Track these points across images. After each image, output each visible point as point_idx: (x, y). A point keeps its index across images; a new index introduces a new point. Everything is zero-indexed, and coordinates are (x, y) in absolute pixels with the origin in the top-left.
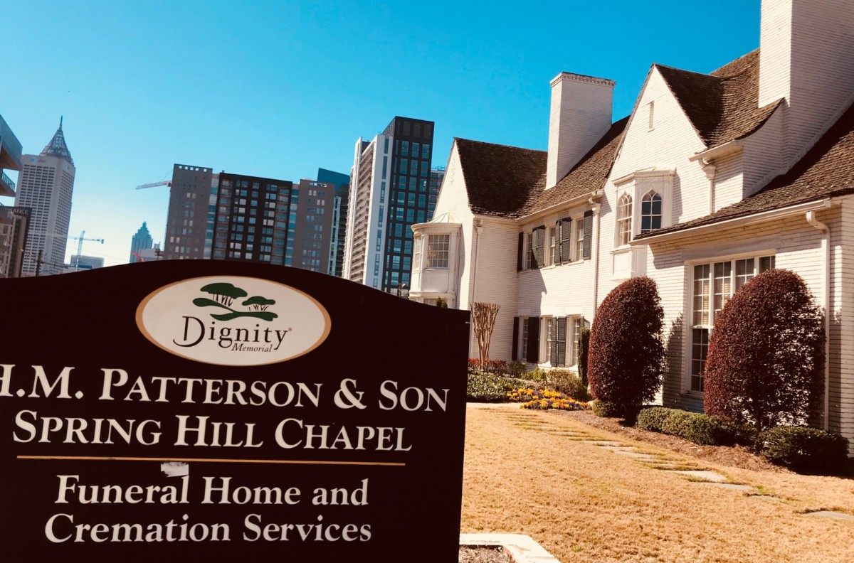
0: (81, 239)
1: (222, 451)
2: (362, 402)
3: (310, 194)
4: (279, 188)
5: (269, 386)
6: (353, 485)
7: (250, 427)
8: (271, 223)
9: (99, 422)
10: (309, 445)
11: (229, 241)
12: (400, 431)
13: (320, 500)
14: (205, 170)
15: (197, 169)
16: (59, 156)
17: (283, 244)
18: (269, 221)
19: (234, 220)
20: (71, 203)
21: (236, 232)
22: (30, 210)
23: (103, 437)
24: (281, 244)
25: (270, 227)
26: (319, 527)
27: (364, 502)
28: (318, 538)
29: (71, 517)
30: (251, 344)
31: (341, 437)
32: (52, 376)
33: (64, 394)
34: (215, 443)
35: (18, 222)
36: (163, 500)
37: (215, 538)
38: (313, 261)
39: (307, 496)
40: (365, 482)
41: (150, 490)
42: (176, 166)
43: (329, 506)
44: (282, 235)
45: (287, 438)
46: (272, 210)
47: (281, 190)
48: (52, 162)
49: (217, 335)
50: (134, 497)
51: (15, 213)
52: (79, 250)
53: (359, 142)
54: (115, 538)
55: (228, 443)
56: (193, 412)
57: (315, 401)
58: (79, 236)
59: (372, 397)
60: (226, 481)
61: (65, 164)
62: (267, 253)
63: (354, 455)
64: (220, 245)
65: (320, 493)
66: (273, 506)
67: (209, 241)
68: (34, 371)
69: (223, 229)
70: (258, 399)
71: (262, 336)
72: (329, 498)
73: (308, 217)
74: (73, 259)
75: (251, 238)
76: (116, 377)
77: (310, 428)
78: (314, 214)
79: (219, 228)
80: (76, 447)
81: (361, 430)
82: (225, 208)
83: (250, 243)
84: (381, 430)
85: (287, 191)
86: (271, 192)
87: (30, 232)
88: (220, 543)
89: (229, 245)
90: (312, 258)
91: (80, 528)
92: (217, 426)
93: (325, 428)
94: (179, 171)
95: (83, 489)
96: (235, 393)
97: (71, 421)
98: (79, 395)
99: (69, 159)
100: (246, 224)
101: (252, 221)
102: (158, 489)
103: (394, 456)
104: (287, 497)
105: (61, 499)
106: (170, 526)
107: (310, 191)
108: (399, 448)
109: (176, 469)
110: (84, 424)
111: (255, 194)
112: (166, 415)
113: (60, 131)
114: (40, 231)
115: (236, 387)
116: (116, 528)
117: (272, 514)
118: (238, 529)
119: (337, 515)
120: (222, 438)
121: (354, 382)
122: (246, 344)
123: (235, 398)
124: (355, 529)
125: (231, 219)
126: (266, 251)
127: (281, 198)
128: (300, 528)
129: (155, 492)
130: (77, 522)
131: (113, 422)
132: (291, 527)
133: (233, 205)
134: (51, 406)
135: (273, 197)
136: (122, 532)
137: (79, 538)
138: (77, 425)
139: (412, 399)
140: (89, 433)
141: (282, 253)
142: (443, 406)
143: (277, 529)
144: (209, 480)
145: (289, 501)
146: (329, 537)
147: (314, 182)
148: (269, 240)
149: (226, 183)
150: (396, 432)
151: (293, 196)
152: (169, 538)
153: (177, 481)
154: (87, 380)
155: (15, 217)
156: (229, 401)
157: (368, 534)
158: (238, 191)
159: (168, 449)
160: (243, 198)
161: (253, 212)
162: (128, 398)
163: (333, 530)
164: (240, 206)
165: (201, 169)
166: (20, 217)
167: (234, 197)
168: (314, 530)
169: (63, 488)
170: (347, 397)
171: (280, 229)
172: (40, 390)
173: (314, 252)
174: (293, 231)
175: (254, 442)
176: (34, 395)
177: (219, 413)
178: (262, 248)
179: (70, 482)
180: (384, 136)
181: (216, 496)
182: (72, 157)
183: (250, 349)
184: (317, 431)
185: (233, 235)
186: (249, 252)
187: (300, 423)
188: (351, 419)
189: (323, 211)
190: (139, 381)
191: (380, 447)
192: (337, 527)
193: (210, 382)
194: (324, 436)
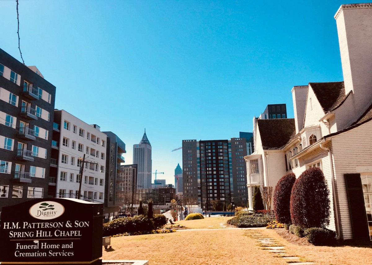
0: (156, 173)
1: (45, 238)
2: (71, 226)
3: (236, 144)
4: (223, 143)
5: (53, 224)
6: (70, 244)
7: (50, 232)
8: (222, 158)
9: (23, 233)
10: (61, 235)
11: (206, 168)
12: (79, 231)
13: (63, 247)
14: (194, 141)
15: (191, 141)
16: (145, 143)
17: (228, 166)
18: (221, 157)
19: (207, 159)
20: (151, 160)
21: (209, 163)
22: (137, 165)
23: (24, 236)
24: (227, 166)
25: (222, 159)
26: (63, 253)
27: (72, 247)
28: (63, 255)
29: (19, 252)
30: (50, 215)
31: (67, 233)
32: (15, 224)
33: (17, 228)
34: (43, 236)
35: (134, 170)
36: (34, 248)
37: (43, 256)
38: (241, 172)
39: (61, 246)
40: (72, 243)
41: (32, 246)
42: (183, 141)
43: (65, 248)
44: (227, 162)
45: (57, 234)
46: (221, 152)
47: (224, 144)
48: (143, 146)
49: (43, 214)
50: (29, 247)
51: (132, 167)
52: (156, 177)
53: (254, 118)
54: (26, 256)
55: (46, 236)
56: (39, 230)
57: (62, 226)
58: (155, 172)
59: (73, 224)
60: (45, 244)
61: (148, 146)
62: (222, 171)
63: (70, 237)
64: (203, 169)
65: (63, 245)
66: (54, 249)
67: (199, 168)
68: (12, 224)
69: (204, 163)
70: (51, 226)
71: (52, 213)
72: (65, 247)
73: (236, 153)
74: (155, 181)
75: (215, 165)
76: (26, 224)
77: (61, 232)
78: (239, 152)
79: (202, 163)
80: (20, 238)
81: (71, 232)
82: (203, 155)
83: (215, 167)
84: (75, 231)
85: (226, 144)
86: (220, 145)
87: (138, 173)
88: (45, 256)
89: (206, 169)
90: (241, 170)
91: (20, 254)
92: (44, 232)
93: (64, 232)
94: (184, 142)
95: (21, 246)
96: (47, 225)
97: (18, 233)
98: (20, 228)
99: (149, 144)
100: (212, 160)
101: (214, 158)
102: (33, 246)
103: (78, 237)
104: (57, 247)
105: (17, 248)
106: (36, 253)
107: (236, 143)
108: (79, 235)
109: (36, 242)
110: (21, 233)
111: (214, 147)
112: (34, 231)
113: (145, 134)
114: (142, 172)
115: (47, 224)
116: (26, 254)
117: (54, 250)
118: (48, 254)
119: (67, 250)
120: (45, 235)
121: (70, 221)
122: (49, 215)
123: (47, 226)
124: (70, 253)
125: (206, 158)
126: (221, 170)
127: (224, 147)
128: (59, 253)
129: (33, 247)
130: (20, 252)
131: (25, 233)
132: (58, 253)
133: (206, 153)
134: (15, 230)
135: (221, 147)
136: (27, 254)
137: (20, 256)
138: (19, 234)
139: (81, 224)
140: (21, 235)
141: (228, 170)
142: (88, 225)
143: (55, 253)
144: (42, 244)
145: (57, 248)
146: (65, 255)
147: (238, 138)
148: (222, 165)
149: (202, 144)
150: (78, 232)
151: (229, 146)
152: (36, 256)
153: (36, 244)
154: (21, 225)
155: (133, 168)
156: (46, 227)
157: (73, 254)
158: (207, 147)
159: (35, 238)
160: (209, 149)
161: (214, 154)
162: (28, 228)
163: (66, 253)
164: (209, 153)
165: (192, 140)
166: (134, 168)
167: (206, 150)
168: (62, 253)
169: (17, 246)
170: (68, 225)
171: (225, 160)
172: (13, 227)
173: (241, 168)
174: (231, 160)
175: (51, 235)
176: (13, 228)
177: (44, 230)
178: (220, 169)
179: (18, 245)
180: (264, 114)
181: (44, 247)
182: (150, 143)
183: (50, 216)
184: (63, 232)
185: (207, 165)
186: (215, 171)
187: (59, 231)
188: (69, 229)
189: (242, 150)
190: (30, 224)
191: (75, 235)
192: (67, 253)
193: (42, 223)
194: (64, 233)
